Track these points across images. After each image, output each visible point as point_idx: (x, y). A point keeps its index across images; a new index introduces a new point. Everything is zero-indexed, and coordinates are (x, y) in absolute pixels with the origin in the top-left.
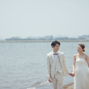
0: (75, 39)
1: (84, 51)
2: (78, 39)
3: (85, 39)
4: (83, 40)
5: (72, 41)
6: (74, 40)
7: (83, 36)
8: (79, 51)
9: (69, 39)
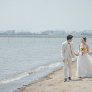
0: (37, 34)
1: (86, 42)
2: (41, 34)
3: (48, 34)
4: (46, 35)
5: (34, 36)
6: (36, 36)
7: (46, 31)
8: (82, 42)
9: (31, 34)
